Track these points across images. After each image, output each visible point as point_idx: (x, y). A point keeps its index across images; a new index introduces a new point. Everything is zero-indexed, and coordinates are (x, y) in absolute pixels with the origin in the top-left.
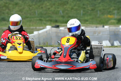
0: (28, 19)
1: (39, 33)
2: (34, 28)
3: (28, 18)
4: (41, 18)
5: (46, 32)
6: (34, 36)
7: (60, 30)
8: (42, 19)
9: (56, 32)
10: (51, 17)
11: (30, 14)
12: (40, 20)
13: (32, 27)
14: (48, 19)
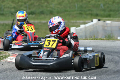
0: (68, 13)
1: (85, 26)
2: (75, 21)
3: (67, 11)
4: (81, 12)
5: (93, 25)
6: (81, 30)
7: (107, 24)
8: (83, 12)
9: (103, 26)
10: (92, 11)
11: (70, 8)
12: (81, 14)
13: (72, 21)
14: (88, 12)
